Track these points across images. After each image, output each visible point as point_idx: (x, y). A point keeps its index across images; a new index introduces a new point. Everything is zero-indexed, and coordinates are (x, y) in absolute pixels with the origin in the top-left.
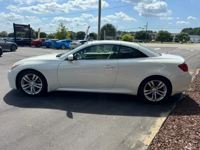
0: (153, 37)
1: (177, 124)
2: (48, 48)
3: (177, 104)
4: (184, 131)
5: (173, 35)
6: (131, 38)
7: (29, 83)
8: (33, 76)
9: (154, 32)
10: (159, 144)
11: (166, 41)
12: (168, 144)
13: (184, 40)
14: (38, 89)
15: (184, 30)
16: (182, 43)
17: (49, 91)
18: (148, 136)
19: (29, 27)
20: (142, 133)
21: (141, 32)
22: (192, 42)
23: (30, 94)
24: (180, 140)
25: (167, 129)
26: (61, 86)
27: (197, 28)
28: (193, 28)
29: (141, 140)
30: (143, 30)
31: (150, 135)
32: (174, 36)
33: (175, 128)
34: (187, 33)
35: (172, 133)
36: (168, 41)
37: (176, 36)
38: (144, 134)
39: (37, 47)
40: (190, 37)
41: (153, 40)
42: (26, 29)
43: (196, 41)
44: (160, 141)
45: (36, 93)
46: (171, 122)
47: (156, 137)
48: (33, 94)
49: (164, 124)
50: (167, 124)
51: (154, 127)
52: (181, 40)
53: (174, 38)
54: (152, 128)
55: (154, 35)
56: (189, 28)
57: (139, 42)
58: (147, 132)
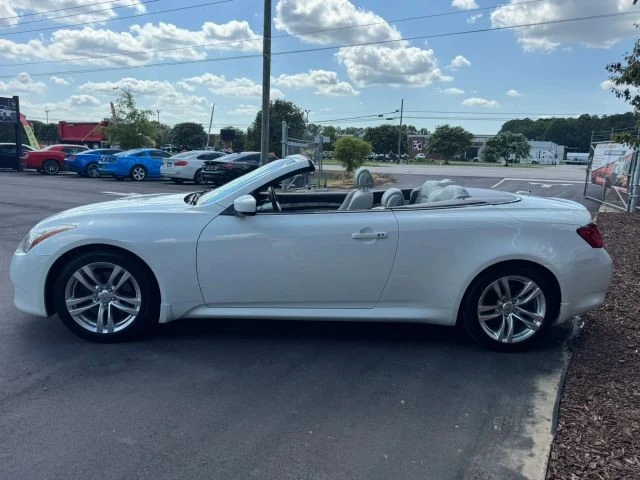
0: (420, 146)
1: (598, 409)
2: (84, 177)
3: (570, 349)
4: (628, 431)
5: (477, 140)
6: (364, 146)
7: (91, 293)
8: (112, 270)
9: (418, 129)
10: (573, 475)
11: (457, 159)
12: (600, 473)
13: (513, 156)
14: (125, 315)
15: (510, 126)
16: (506, 165)
17: (163, 318)
18: (526, 452)
19: (14, 104)
20: (507, 443)
21: (385, 128)
22: (534, 163)
23: (95, 330)
24: (628, 458)
25: (574, 427)
26: (207, 302)
27: (547, 120)
28: (535, 118)
29: (513, 466)
30: (390, 123)
31: (534, 450)
32: (481, 144)
33: (598, 424)
34: (519, 135)
35: (593, 436)
36: (462, 156)
37: (489, 143)
38: (513, 447)
39: (44, 174)
40: (529, 147)
41: (419, 156)
42: (4, 111)
43: (546, 160)
44: (572, 466)
45: (116, 330)
46: (579, 404)
47: (553, 453)
48: (105, 331)
49: (559, 411)
50: (571, 411)
51: (533, 423)
52: (505, 155)
53: (481, 149)
54: (528, 427)
55: (423, 139)
56: (522, 118)
57: (378, 159)
58: (520, 441)
